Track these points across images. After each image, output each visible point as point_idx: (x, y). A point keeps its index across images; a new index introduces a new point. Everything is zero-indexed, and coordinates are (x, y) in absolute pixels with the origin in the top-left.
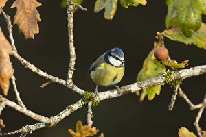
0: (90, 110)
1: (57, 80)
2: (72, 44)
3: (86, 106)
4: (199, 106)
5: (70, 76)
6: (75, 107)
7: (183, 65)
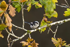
0: (30, 35)
1: (20, 28)
2: (23, 19)
3: (28, 34)
4: (55, 32)
5: (23, 27)
6: (26, 34)
7: (51, 22)
